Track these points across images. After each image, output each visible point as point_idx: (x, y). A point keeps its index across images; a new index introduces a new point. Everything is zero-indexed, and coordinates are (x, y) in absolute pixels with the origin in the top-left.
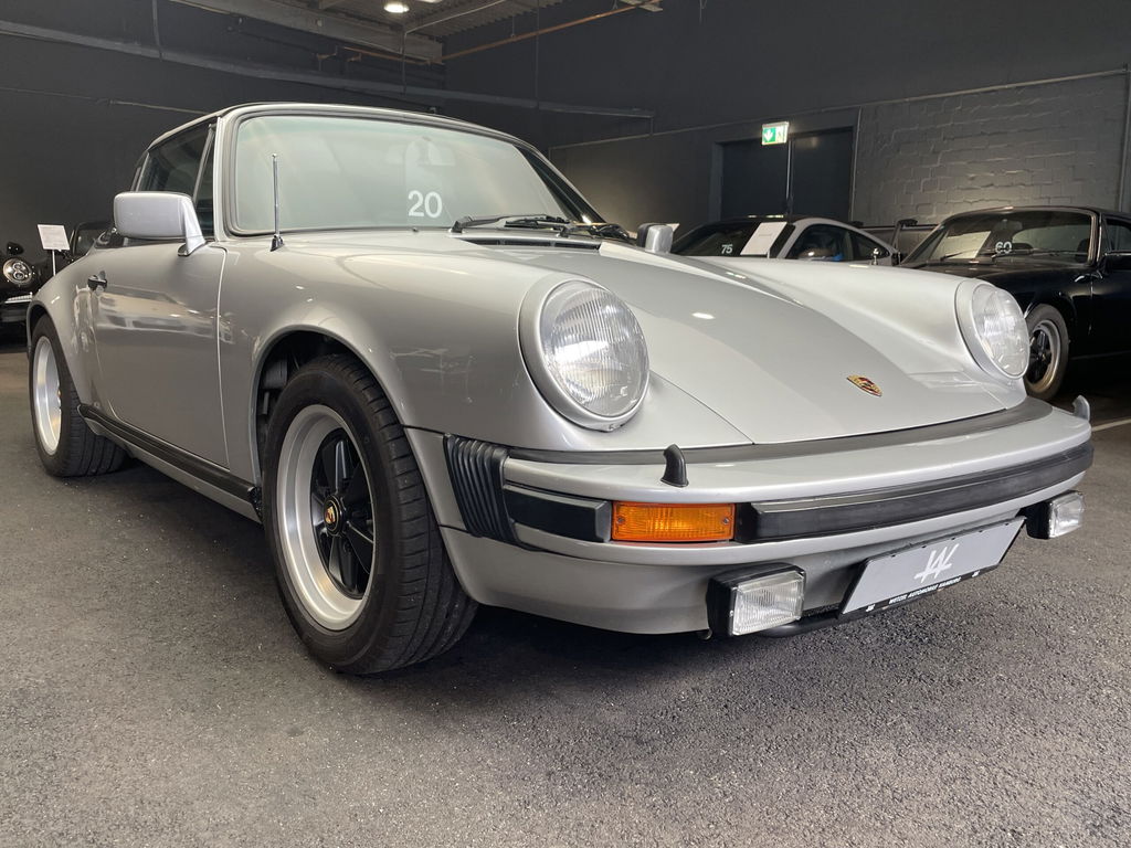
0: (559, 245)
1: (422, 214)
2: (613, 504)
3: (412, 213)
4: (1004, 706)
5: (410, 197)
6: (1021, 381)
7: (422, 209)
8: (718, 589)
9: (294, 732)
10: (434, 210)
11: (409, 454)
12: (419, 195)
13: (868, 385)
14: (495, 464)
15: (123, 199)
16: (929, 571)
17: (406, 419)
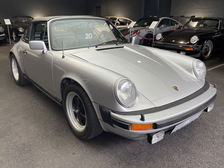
0: (116, 48)
1: (88, 38)
2: (131, 124)
3: (86, 38)
4: (197, 144)
5: (86, 35)
6: (204, 79)
7: (88, 37)
8: (150, 137)
9: (74, 154)
10: (90, 37)
11: (92, 105)
12: (88, 34)
13: (176, 89)
14: (109, 113)
15: (31, 42)
16: (186, 123)
17: (92, 100)
